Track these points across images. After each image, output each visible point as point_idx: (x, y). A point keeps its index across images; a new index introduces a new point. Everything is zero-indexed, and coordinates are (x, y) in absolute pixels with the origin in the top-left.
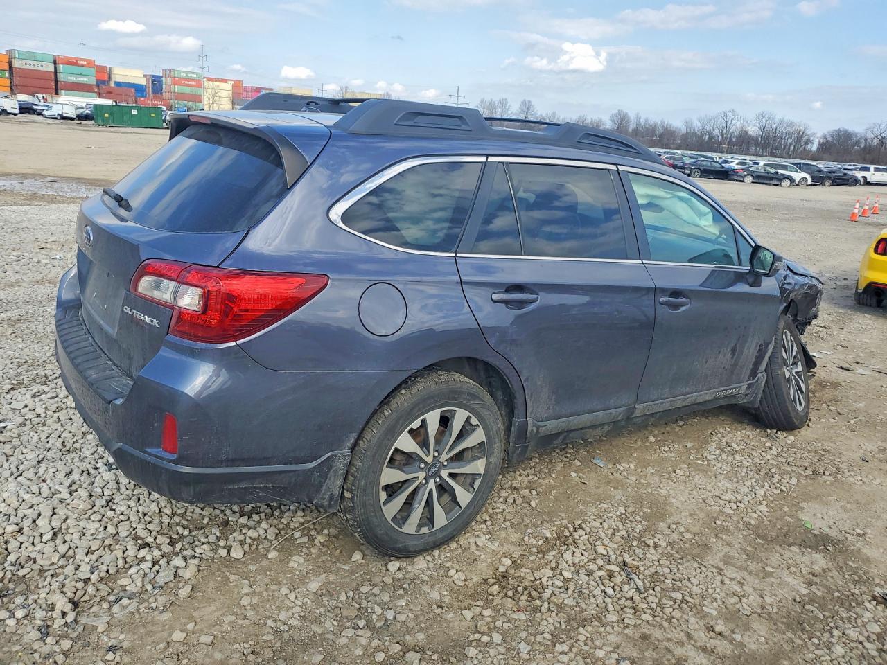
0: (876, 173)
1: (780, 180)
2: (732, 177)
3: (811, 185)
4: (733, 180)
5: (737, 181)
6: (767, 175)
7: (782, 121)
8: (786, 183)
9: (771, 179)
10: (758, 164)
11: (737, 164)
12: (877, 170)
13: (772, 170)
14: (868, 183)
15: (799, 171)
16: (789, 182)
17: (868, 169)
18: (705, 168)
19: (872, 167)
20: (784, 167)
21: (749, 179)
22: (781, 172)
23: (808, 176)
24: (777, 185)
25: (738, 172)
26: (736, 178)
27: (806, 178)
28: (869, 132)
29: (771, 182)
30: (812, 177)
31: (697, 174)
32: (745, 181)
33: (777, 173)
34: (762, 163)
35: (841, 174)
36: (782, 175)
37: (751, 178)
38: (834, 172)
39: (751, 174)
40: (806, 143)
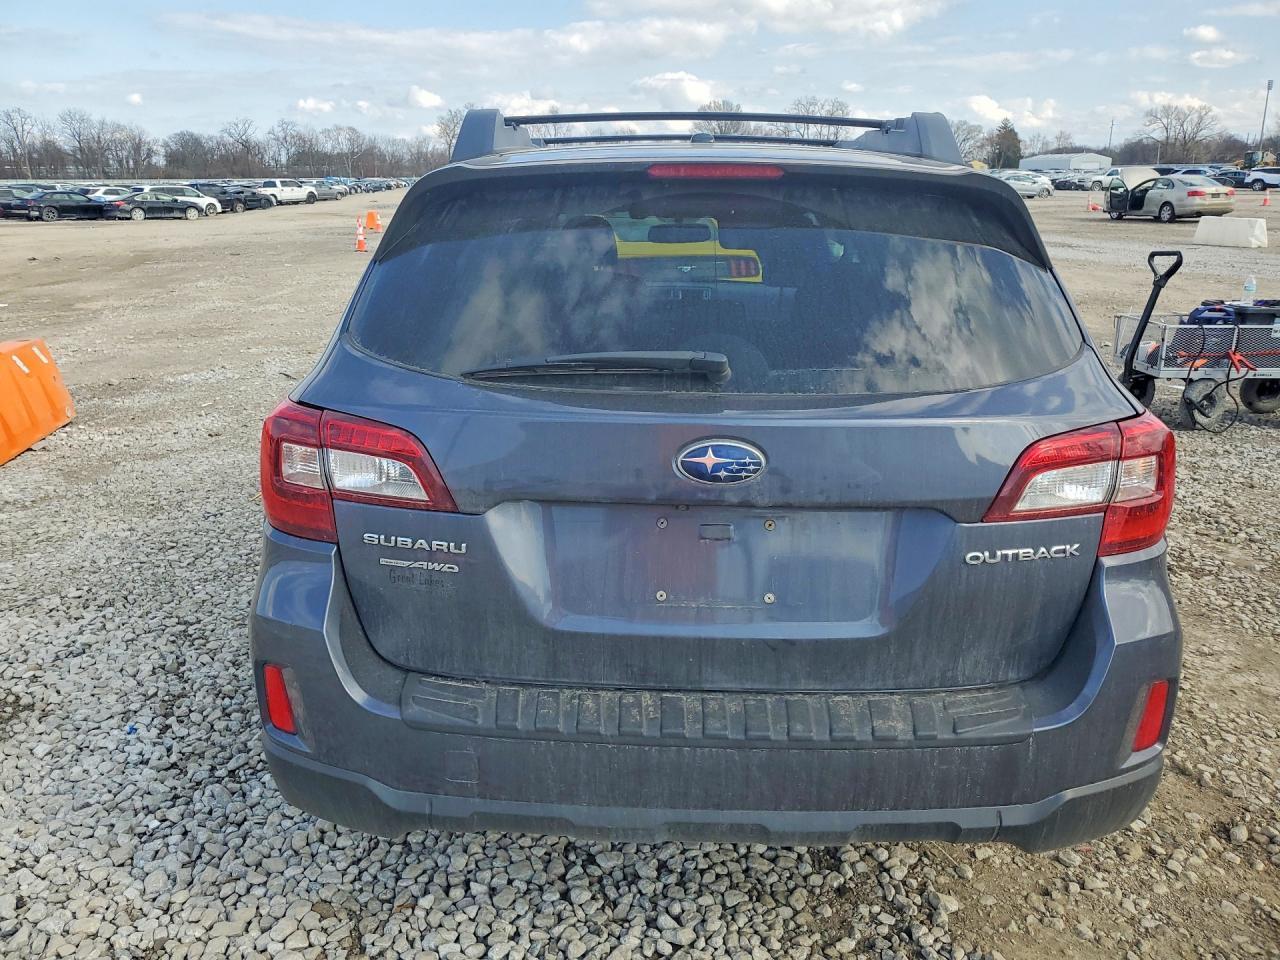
0: (285, 189)
1: (184, 211)
2: (113, 214)
3: (223, 212)
4: (114, 218)
5: (120, 219)
6: (162, 205)
7: (103, 123)
8: (192, 213)
9: (170, 210)
10: (142, 190)
11: (105, 193)
12: (284, 184)
13: (167, 198)
14: (280, 203)
15: (201, 195)
16: (196, 212)
17: (273, 185)
18: (61, 203)
19: (278, 181)
20: (182, 192)
21: (139, 214)
22: (180, 199)
23: (214, 201)
24: (180, 218)
25: (118, 206)
26: (119, 215)
27: (213, 205)
28: (226, 135)
29: (172, 215)
30: (220, 202)
31: (51, 215)
32: (134, 217)
33: (176, 201)
34: (147, 189)
35: (249, 194)
36: (182, 202)
37: (141, 212)
38: (242, 192)
39: (139, 206)
40: (149, 156)
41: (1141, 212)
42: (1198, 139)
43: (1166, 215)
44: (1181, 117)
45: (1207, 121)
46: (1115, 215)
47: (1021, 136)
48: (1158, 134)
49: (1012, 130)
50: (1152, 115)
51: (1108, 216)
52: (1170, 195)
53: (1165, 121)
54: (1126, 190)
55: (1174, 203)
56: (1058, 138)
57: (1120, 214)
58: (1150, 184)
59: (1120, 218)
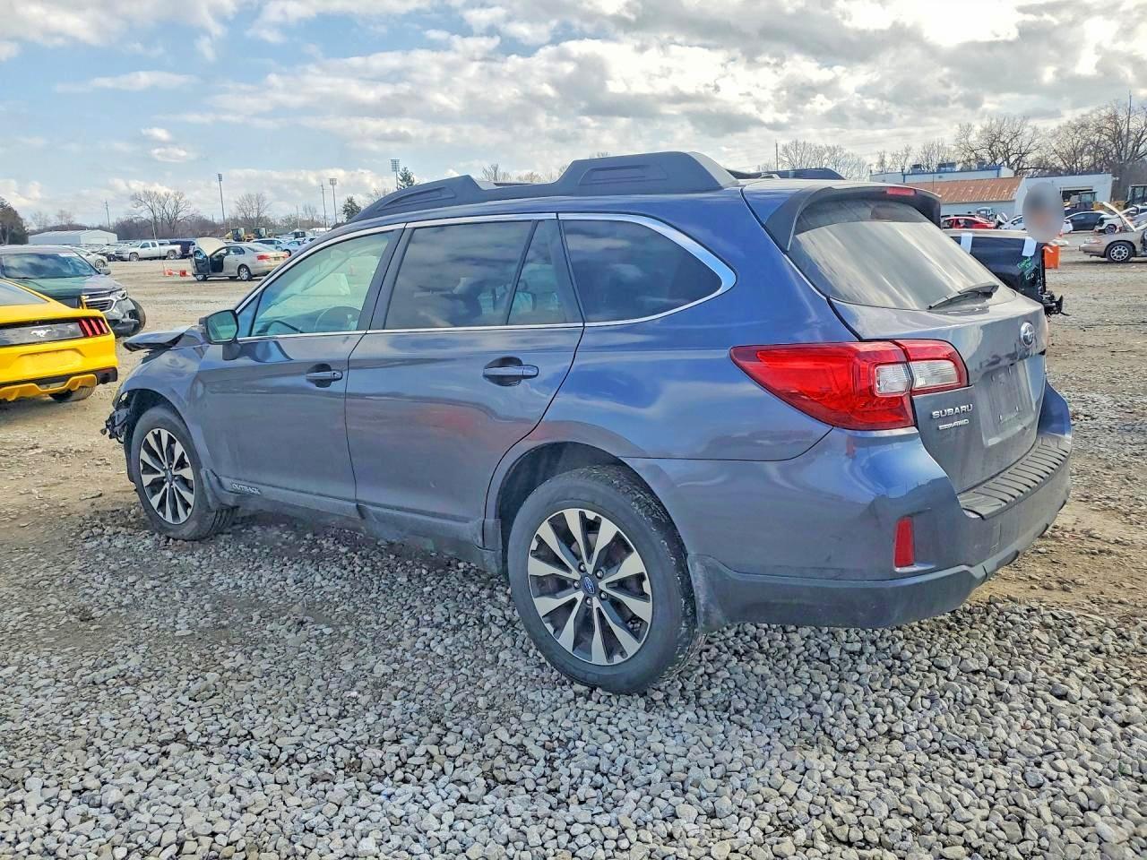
41: (222, 274)
42: (178, 219)
43: (244, 275)
44: (162, 201)
45: (182, 206)
46: (200, 277)
47: (21, 215)
48: (146, 215)
49: (10, 209)
50: (135, 198)
51: (195, 279)
52: (242, 259)
53: (149, 203)
54: (206, 257)
55: (249, 266)
56: (61, 216)
57: (205, 276)
58: (224, 251)
59: (205, 280)
